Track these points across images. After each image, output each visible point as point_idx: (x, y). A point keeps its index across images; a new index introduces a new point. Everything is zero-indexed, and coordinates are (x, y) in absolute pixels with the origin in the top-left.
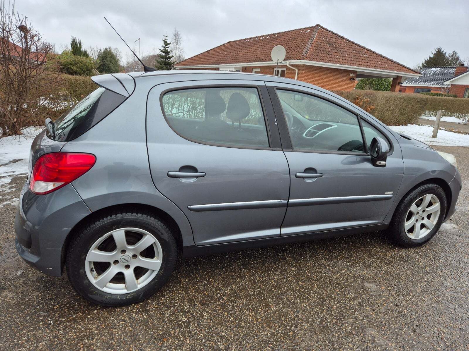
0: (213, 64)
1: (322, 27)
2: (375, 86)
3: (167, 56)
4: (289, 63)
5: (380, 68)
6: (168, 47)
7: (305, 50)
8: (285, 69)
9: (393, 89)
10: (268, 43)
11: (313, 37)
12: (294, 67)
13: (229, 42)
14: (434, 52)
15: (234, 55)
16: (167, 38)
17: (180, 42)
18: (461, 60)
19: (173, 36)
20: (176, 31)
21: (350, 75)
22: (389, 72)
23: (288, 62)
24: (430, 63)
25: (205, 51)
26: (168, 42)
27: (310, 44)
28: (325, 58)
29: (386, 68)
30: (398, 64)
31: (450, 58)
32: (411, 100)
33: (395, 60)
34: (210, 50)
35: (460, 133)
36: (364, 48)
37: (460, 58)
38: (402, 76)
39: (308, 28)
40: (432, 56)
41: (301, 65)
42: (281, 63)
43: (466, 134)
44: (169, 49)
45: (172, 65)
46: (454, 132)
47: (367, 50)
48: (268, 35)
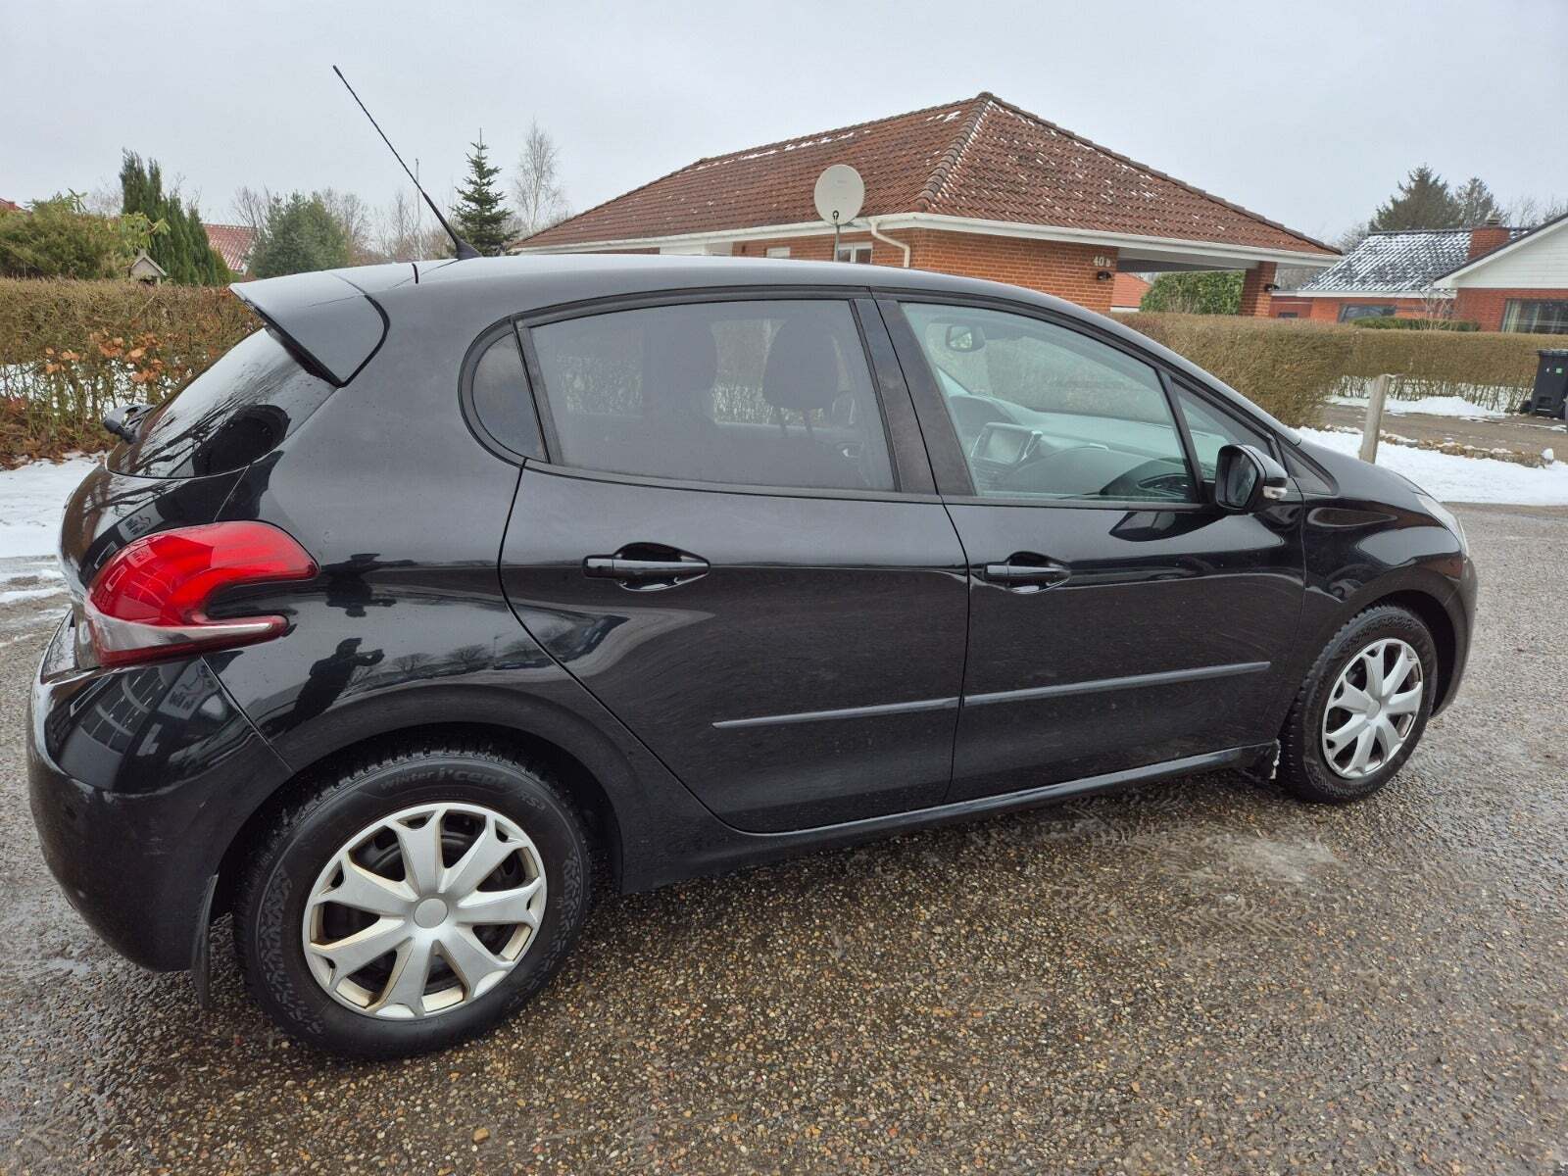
0: (639, 237)
1: (998, 102)
2: (1204, 301)
3: (488, 214)
4: (879, 225)
5: (1195, 235)
6: (489, 184)
7: (931, 179)
8: (868, 246)
9: (1246, 307)
10: (821, 160)
11: (965, 136)
12: (896, 239)
13: (701, 162)
14: (1407, 183)
15: (710, 203)
16: (484, 153)
17: (549, 169)
18: (1500, 209)
19: (527, 147)
20: (536, 131)
21: (1096, 261)
22: (1229, 251)
23: (874, 220)
24: (1394, 221)
25: (620, 195)
26: (489, 165)
27: (951, 159)
28: (1002, 206)
29: (1217, 238)
30: (1263, 222)
31: (1463, 203)
32: (1289, 341)
33: (1250, 208)
34: (639, 190)
35: (1464, 452)
36: (1143, 169)
37: (1494, 203)
38: (1275, 264)
39: (952, 106)
40: (1401, 196)
41: (920, 230)
42: (849, 224)
43: (1484, 457)
44: (492, 190)
45: (505, 243)
46: (1442, 452)
47: (1155, 175)
48: (826, 134)
